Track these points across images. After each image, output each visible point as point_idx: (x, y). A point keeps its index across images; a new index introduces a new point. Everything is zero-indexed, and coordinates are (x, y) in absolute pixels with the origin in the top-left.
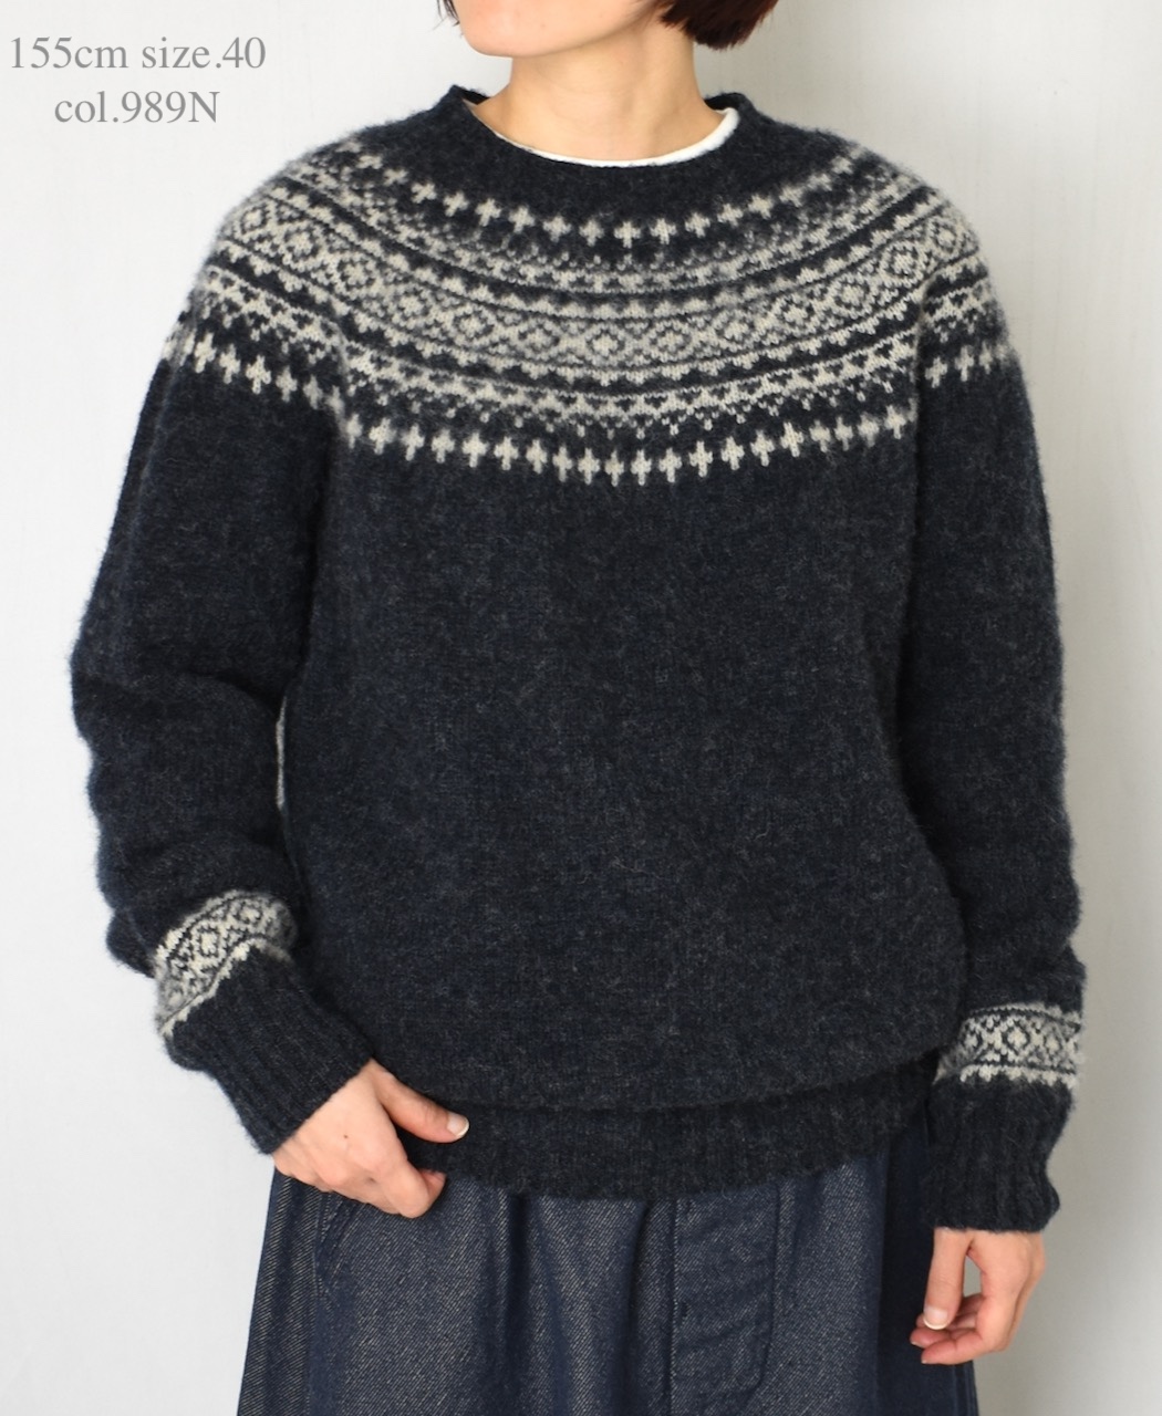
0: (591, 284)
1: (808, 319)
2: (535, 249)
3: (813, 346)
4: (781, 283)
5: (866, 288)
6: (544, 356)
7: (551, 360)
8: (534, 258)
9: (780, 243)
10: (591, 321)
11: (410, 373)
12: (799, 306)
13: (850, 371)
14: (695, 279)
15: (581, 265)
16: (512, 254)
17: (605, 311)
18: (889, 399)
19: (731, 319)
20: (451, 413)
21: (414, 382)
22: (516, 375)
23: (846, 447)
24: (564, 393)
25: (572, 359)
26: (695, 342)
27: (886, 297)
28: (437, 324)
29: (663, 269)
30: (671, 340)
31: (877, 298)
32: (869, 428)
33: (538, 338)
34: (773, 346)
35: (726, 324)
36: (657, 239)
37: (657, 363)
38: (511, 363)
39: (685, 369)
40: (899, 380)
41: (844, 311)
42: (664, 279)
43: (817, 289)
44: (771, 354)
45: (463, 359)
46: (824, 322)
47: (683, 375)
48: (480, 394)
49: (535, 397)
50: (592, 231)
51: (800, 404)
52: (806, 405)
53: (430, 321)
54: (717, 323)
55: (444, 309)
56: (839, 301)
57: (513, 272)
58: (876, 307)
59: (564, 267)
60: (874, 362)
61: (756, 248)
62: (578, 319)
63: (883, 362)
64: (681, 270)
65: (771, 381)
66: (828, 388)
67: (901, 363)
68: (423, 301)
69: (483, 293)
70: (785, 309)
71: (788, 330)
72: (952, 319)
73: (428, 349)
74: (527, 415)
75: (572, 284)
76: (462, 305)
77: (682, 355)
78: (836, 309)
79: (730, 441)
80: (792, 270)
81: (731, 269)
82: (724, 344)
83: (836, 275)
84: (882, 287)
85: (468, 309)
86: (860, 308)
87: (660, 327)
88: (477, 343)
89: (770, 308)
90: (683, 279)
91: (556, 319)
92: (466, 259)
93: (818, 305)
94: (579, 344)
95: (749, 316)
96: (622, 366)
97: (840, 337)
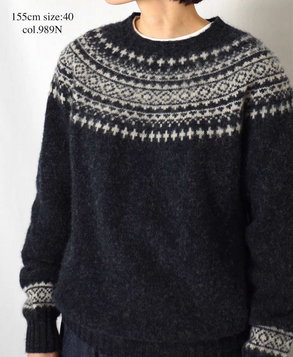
0: (147, 77)
1: (207, 94)
2: (133, 65)
3: (207, 103)
4: (202, 82)
5: (228, 85)
6: (127, 99)
7: (129, 100)
8: (132, 68)
9: (206, 68)
10: (144, 89)
11: (87, 101)
12: (206, 89)
13: (217, 112)
14: (177, 78)
15: (145, 71)
16: (126, 66)
17: (149, 86)
18: (228, 123)
19: (184, 92)
20: (95, 114)
21: (88, 104)
22: (117, 104)
23: (210, 137)
24: (130, 111)
25: (136, 100)
26: (172, 99)
27: (233, 88)
28: (99, 87)
29: (169, 74)
30: (166, 97)
31: (231, 89)
32: (220, 132)
33: (127, 93)
34: (194, 102)
35: (182, 94)
36: (169, 65)
37: (160, 104)
38: (116, 100)
39: (167, 107)
40: (232, 116)
41: (220, 92)
42: (168, 77)
43: (213, 84)
44: (192, 105)
45: (103, 98)
46: (212, 95)
47: (166, 109)
48: (105, 109)
49: (120, 111)
50: (150, 61)
51: (196, 122)
52: (198, 122)
53: (97, 85)
54: (180, 93)
55: (102, 82)
56: (219, 89)
57: (126, 72)
58: (230, 92)
59: (140, 71)
60: (226, 110)
61: (198, 69)
62: (140, 88)
63: (228, 110)
64: (174, 75)
65: (190, 113)
66: (208, 118)
67: (234, 111)
68: (97, 79)
69: (115, 78)
70: (201, 90)
71: (200, 97)
72: (260, 97)
73: (94, 94)
74: (116, 117)
75: (141, 77)
76: (108, 81)
77: (168, 102)
78: (217, 91)
79: (174, 131)
80: (206, 78)
81: (188, 76)
82: (180, 100)
83: (220, 80)
84: (233, 85)
85: (109, 83)
86: (225, 92)
87: (164, 92)
88: (109, 93)
89: (196, 89)
90: (173, 78)
91: (134, 88)
92: (113, 67)
93: (212, 90)
94: (139, 96)
95: (189, 91)
96: (151, 104)
97: (216, 101)
